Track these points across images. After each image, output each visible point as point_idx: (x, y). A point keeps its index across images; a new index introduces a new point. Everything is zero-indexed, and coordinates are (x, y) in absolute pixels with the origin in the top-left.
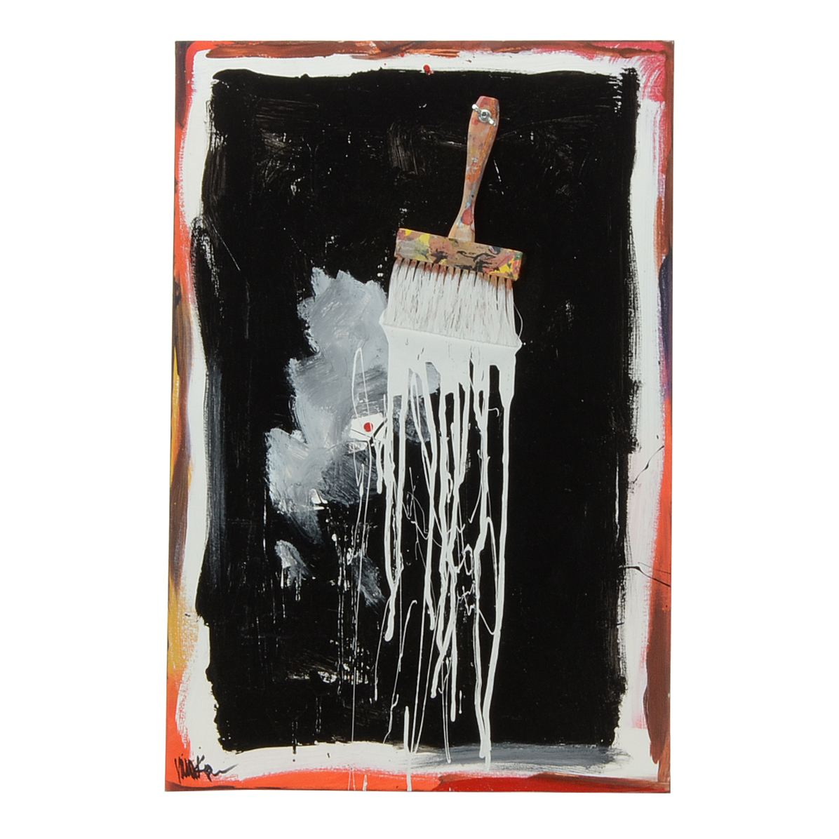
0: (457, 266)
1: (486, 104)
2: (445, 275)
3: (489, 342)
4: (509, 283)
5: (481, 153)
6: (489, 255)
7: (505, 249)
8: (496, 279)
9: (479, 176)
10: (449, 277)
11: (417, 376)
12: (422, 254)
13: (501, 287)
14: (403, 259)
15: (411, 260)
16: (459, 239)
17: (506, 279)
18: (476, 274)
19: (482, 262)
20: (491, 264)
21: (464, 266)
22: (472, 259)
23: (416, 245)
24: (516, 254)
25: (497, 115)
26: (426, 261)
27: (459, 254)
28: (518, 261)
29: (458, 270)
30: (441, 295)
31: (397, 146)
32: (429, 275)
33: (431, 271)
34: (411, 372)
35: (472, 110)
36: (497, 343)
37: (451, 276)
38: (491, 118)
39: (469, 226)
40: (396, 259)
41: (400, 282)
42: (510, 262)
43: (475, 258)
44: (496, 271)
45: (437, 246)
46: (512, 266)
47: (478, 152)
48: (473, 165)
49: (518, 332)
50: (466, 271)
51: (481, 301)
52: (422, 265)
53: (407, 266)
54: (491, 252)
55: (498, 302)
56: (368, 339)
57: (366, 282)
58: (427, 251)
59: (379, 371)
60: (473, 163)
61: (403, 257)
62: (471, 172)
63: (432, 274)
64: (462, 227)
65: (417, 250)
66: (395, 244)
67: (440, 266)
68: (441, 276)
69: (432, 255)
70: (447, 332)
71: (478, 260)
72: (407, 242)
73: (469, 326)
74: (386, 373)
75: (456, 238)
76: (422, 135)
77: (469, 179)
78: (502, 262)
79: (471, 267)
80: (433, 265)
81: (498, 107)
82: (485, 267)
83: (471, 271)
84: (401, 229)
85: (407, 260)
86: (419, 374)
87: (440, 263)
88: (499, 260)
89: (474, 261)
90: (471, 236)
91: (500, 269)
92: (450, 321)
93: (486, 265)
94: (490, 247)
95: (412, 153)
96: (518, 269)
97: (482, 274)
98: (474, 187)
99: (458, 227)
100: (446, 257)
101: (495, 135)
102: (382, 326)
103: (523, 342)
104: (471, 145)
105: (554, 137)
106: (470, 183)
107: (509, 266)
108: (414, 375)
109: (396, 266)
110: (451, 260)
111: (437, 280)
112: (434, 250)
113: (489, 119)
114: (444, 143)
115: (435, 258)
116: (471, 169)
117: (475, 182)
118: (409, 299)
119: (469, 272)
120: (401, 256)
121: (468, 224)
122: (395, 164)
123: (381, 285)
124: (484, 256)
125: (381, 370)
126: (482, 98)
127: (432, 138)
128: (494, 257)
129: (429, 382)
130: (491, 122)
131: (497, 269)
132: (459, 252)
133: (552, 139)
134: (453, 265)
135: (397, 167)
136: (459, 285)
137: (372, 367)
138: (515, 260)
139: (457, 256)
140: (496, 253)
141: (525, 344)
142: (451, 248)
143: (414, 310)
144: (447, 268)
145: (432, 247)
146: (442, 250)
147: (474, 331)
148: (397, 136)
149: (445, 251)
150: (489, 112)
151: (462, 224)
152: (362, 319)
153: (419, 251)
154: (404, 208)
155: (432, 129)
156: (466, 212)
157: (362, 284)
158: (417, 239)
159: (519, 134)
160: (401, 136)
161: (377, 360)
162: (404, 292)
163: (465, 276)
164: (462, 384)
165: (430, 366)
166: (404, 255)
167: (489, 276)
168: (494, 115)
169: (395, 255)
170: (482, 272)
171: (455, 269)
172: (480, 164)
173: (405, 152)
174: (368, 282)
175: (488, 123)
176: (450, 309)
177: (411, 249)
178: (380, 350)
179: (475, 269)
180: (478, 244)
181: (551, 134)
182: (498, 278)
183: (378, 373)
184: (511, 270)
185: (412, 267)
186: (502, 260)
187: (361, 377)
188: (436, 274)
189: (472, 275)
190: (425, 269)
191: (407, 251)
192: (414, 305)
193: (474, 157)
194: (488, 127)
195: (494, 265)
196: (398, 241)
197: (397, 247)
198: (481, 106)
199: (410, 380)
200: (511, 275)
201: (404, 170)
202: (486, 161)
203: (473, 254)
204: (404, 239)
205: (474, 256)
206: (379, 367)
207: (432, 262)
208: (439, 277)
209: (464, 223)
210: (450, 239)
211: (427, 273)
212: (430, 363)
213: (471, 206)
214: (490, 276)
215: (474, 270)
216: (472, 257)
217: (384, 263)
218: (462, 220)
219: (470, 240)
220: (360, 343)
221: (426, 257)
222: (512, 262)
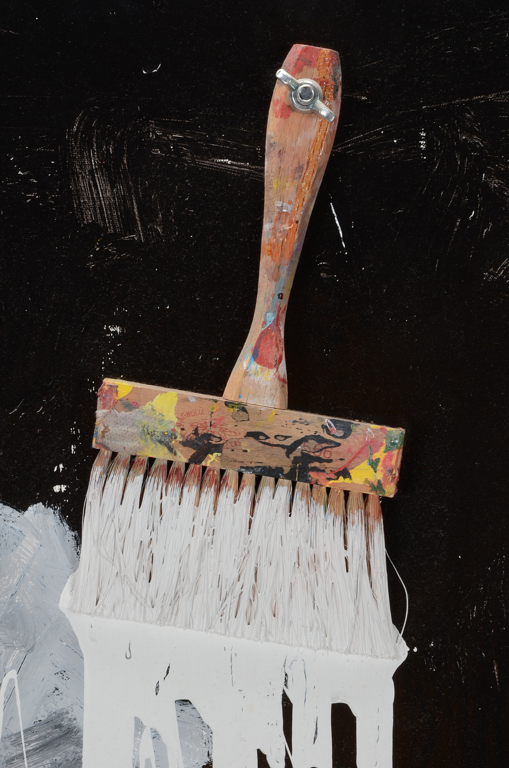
0: (247, 468)
1: (310, 63)
2: (218, 491)
3: (329, 648)
4: (374, 506)
5: (299, 190)
6: (326, 441)
7: (363, 424)
8: (342, 495)
9: (295, 247)
10: (227, 495)
11: (156, 736)
12: (161, 442)
13: (356, 516)
14: (114, 454)
15: (133, 457)
16: (251, 402)
17: (365, 496)
18: (294, 485)
19: (306, 458)
20: (330, 461)
21: (264, 468)
22: (284, 451)
23: (145, 422)
24: (389, 437)
25: (336, 90)
26: (170, 457)
27: (251, 439)
28: (395, 452)
29: (249, 477)
30: (209, 539)
31: (91, 172)
32: (179, 490)
33: (183, 482)
34: (139, 725)
35: (276, 78)
36: (348, 651)
37: (231, 494)
38: (323, 99)
39: (273, 371)
40: (97, 452)
41: (108, 510)
42: (376, 456)
43: (290, 449)
44: (341, 478)
45: (197, 420)
46: (380, 467)
47: (290, 188)
48: (279, 219)
49: (397, 620)
50: (268, 480)
51: (307, 552)
52: (160, 467)
53: (126, 471)
54: (329, 432)
55: (348, 553)
56: (32, 649)
57: (25, 509)
58: (173, 435)
59: (60, 726)
60: (281, 213)
61: (114, 450)
62: (274, 235)
63: (186, 489)
64: (256, 373)
65: (148, 433)
66: (94, 419)
67: (204, 468)
68: (208, 495)
69: (185, 444)
70: (227, 627)
71: (297, 453)
72: (123, 413)
73: (280, 614)
74: (79, 731)
75: (243, 400)
76: (152, 144)
77: (271, 253)
78: (356, 457)
79: (280, 470)
80: (187, 465)
81: (339, 71)
82: (315, 469)
83: (280, 480)
84: (108, 381)
85: (124, 456)
86: (160, 731)
87: (203, 463)
88: (349, 451)
89: (288, 455)
90: (278, 394)
91: (352, 472)
92: (232, 601)
93: (316, 464)
94: (327, 420)
95: (129, 189)
96: (396, 473)
97: (307, 485)
98: (284, 273)
99: (246, 374)
100: (218, 448)
101: (331, 141)
102: (69, 616)
103: (410, 644)
104: (274, 168)
105: (476, 139)
106: (273, 265)
107: (374, 464)
108: (147, 736)
109: (96, 472)
110: (232, 455)
111: (197, 504)
112: (189, 431)
113: (319, 104)
114: (207, 163)
115: (191, 452)
116: (274, 228)
117: (286, 261)
118: (131, 551)
119: (276, 481)
120: (107, 448)
121: (270, 366)
122: (89, 217)
123: (63, 513)
124: (312, 443)
125: (65, 723)
126: (297, 49)
127: (177, 151)
128: (338, 445)
129: (185, 749)
130: (324, 112)
131: (345, 473)
132: (249, 434)
133: (474, 147)
134: (238, 465)
135: (94, 225)
136: (252, 514)
137: (43, 715)
138: (388, 450)
139: (247, 444)
140: (340, 433)
141: (415, 650)
142: (230, 424)
143: (144, 576)
144: (222, 472)
145: (186, 426)
146: (211, 430)
147: (290, 623)
148: (91, 147)
149: (216, 431)
150: (317, 85)
151: (255, 366)
152: (17, 599)
153: (152, 435)
154: (114, 325)
155: (175, 128)
156: (263, 336)
157: (16, 513)
158: (148, 406)
159: (389, 135)
160: (99, 147)
161: (57, 698)
162: (119, 535)
163: (266, 491)
164: (264, 751)
165: (187, 708)
166: (116, 445)
167: (324, 489)
168: (330, 93)
169: (94, 445)
170: (307, 481)
171: (241, 475)
172: (298, 217)
173: (112, 187)
174: (31, 509)
175: (315, 113)
176: (231, 574)
177: (131, 430)
178: (63, 672)
179: (290, 476)
180: (296, 415)
181: (471, 132)
182: (347, 494)
183: (57, 733)
184: (380, 476)
185: (136, 474)
186: (355, 450)
187: (17, 743)
188: (194, 490)
189: (284, 489)
190: (168, 476)
191: (123, 437)
192: (145, 563)
193: (282, 199)
194: (315, 122)
195: (336, 465)
196: (100, 413)
197: (99, 428)
198: (297, 71)
199: (137, 745)
200: (379, 487)
201: (111, 231)
202: (312, 208)
203: (286, 437)
204: (114, 407)
205: (288, 442)
206: (60, 715)
207: (185, 460)
208: (203, 495)
209: (260, 363)
210: (227, 404)
211: (174, 488)
212: (185, 702)
213: (278, 319)
214: (328, 490)
215: (287, 477)
216: (283, 446)
217: (69, 460)
218: (256, 356)
219: (277, 404)
220: (13, 658)
221: (171, 449)
222: (380, 454)
